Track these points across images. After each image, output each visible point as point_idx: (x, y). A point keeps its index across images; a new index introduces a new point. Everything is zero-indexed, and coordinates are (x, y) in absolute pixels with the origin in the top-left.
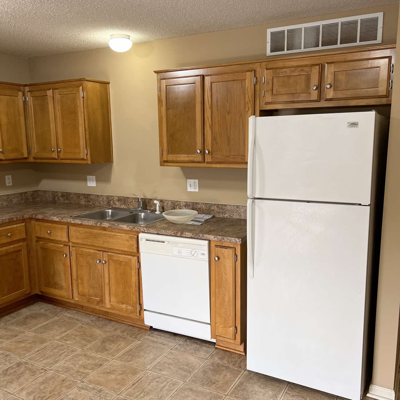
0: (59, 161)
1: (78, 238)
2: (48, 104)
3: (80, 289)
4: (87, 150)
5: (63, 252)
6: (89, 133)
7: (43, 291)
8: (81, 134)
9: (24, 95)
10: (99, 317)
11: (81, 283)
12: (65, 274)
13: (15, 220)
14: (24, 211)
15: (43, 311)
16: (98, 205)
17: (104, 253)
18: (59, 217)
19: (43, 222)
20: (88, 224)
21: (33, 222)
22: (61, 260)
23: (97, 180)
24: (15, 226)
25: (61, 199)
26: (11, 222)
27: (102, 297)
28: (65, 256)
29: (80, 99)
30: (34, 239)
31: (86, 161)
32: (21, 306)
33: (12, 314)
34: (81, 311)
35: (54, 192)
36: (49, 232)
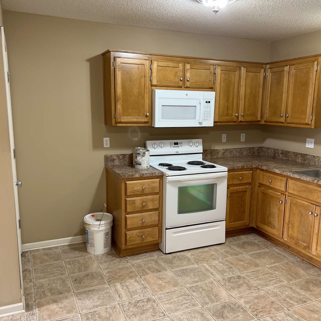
0: (286, 125)
1: (294, 190)
2: (284, 78)
3: (290, 232)
4: (312, 117)
5: (280, 199)
6: (317, 102)
7: (258, 225)
8: (309, 103)
9: (265, 71)
10: (303, 260)
11: (291, 228)
12: (278, 217)
13: (246, 168)
14: (252, 162)
15: (256, 241)
16: (313, 164)
17: (317, 207)
18: (280, 170)
19: (266, 172)
20: (305, 180)
21: (258, 171)
22: (277, 205)
23: (315, 143)
24: (245, 172)
25: (280, 155)
26: (242, 169)
27: (309, 244)
28: (281, 202)
29: (313, 72)
30: (257, 185)
31: (310, 126)
32: (240, 233)
33: (234, 237)
34: (288, 250)
35: (275, 149)
36: (270, 181)
